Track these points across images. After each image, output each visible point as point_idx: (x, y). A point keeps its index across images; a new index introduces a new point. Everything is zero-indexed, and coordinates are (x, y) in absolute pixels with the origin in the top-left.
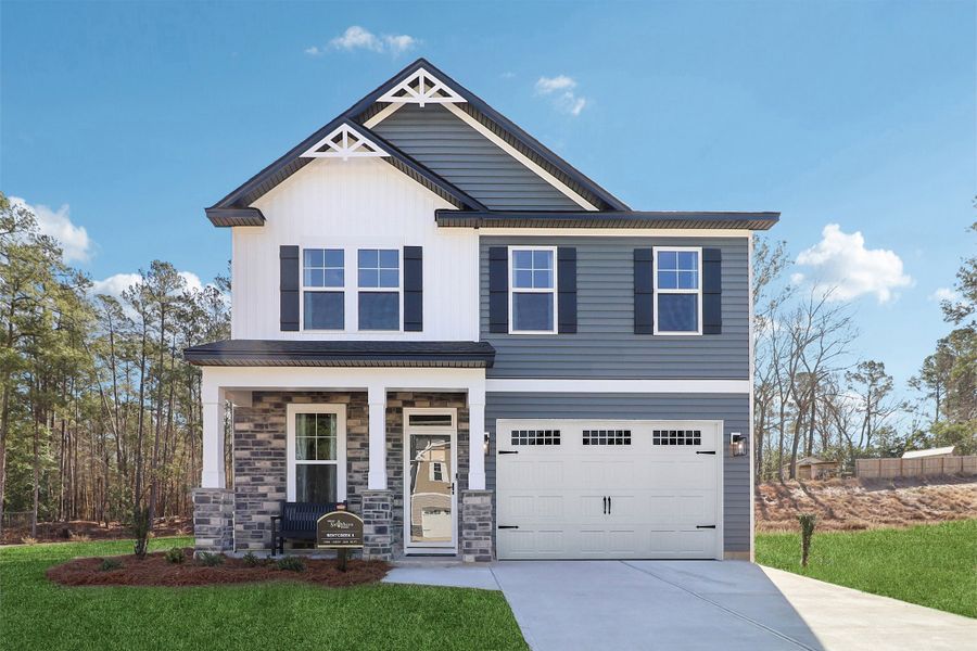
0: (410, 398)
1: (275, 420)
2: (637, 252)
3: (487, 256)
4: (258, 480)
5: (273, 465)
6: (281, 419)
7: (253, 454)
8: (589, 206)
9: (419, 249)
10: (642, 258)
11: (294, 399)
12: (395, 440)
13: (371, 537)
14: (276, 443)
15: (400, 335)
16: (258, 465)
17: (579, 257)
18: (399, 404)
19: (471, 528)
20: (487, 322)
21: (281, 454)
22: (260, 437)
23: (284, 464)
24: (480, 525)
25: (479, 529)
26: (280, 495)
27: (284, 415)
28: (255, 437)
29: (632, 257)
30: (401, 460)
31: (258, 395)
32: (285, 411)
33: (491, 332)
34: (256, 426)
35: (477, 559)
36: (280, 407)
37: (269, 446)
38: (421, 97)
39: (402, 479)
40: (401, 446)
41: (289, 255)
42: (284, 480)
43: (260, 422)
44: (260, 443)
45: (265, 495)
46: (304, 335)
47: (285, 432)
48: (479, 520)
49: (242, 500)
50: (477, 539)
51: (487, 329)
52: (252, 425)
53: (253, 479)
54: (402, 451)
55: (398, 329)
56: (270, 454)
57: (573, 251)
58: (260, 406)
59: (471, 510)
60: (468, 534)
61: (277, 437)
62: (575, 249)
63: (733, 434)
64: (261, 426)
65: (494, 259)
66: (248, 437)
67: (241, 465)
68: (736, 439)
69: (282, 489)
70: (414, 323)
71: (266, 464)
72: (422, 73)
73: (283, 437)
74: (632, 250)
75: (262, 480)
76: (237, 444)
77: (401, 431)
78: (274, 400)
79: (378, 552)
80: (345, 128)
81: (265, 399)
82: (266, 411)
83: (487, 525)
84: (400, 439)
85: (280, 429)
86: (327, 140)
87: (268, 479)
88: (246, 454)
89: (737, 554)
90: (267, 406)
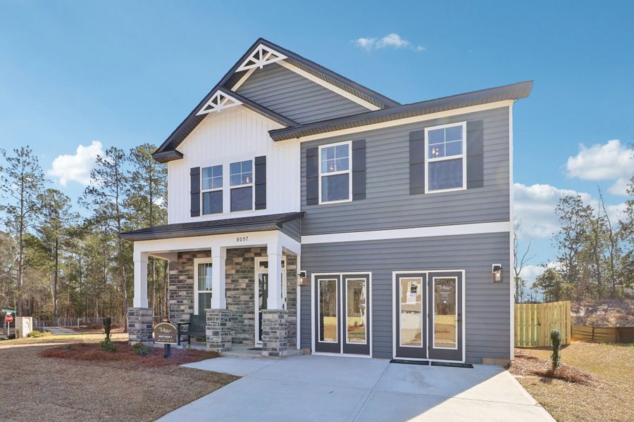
0: (259, 251)
1: (188, 268)
2: (412, 134)
3: (305, 155)
4: (180, 302)
5: (187, 293)
6: (191, 267)
7: (178, 287)
8: (373, 108)
9: (264, 158)
10: (416, 138)
11: (198, 255)
12: (250, 277)
13: (210, 337)
14: (189, 281)
15: (254, 213)
16: (180, 294)
17: (367, 145)
18: (252, 255)
19: (266, 334)
20: (305, 198)
21: (191, 287)
22: (181, 278)
23: (192, 293)
24: (272, 332)
25: (271, 335)
26: (190, 311)
27: (192, 265)
28: (178, 278)
29: (408, 138)
30: (253, 289)
31: (180, 254)
32: (193, 263)
33: (308, 204)
34: (179, 272)
35: (270, 354)
36: (191, 261)
37: (186, 283)
38: (261, 63)
39: (254, 301)
40: (253, 281)
41: (195, 173)
42: (192, 302)
43: (181, 269)
44: (181, 281)
45: (183, 311)
46: (202, 218)
47: (193, 274)
48: (271, 329)
49: (173, 313)
50: (269, 341)
51: (305, 203)
52: (177, 271)
53: (178, 302)
54: (254, 284)
55: (251, 209)
56: (185, 287)
57: (364, 142)
58: (181, 260)
59: (267, 322)
60: (265, 338)
61: (189, 278)
62: (364, 140)
63: (493, 265)
64: (181, 272)
65: (309, 156)
66: (175, 278)
67: (172, 294)
68: (496, 269)
69: (192, 307)
70: (261, 204)
71: (183, 293)
72: (261, 47)
73: (192, 278)
74: (408, 133)
75: (182, 302)
76: (171, 282)
77: (253, 272)
78: (188, 256)
79: (214, 346)
80: (219, 93)
81: (185, 256)
82: (184, 263)
83: (276, 332)
84: (253, 277)
85: (191, 273)
86: (210, 102)
87: (185, 302)
88: (174, 288)
89: (499, 360)
90: (184, 260)
